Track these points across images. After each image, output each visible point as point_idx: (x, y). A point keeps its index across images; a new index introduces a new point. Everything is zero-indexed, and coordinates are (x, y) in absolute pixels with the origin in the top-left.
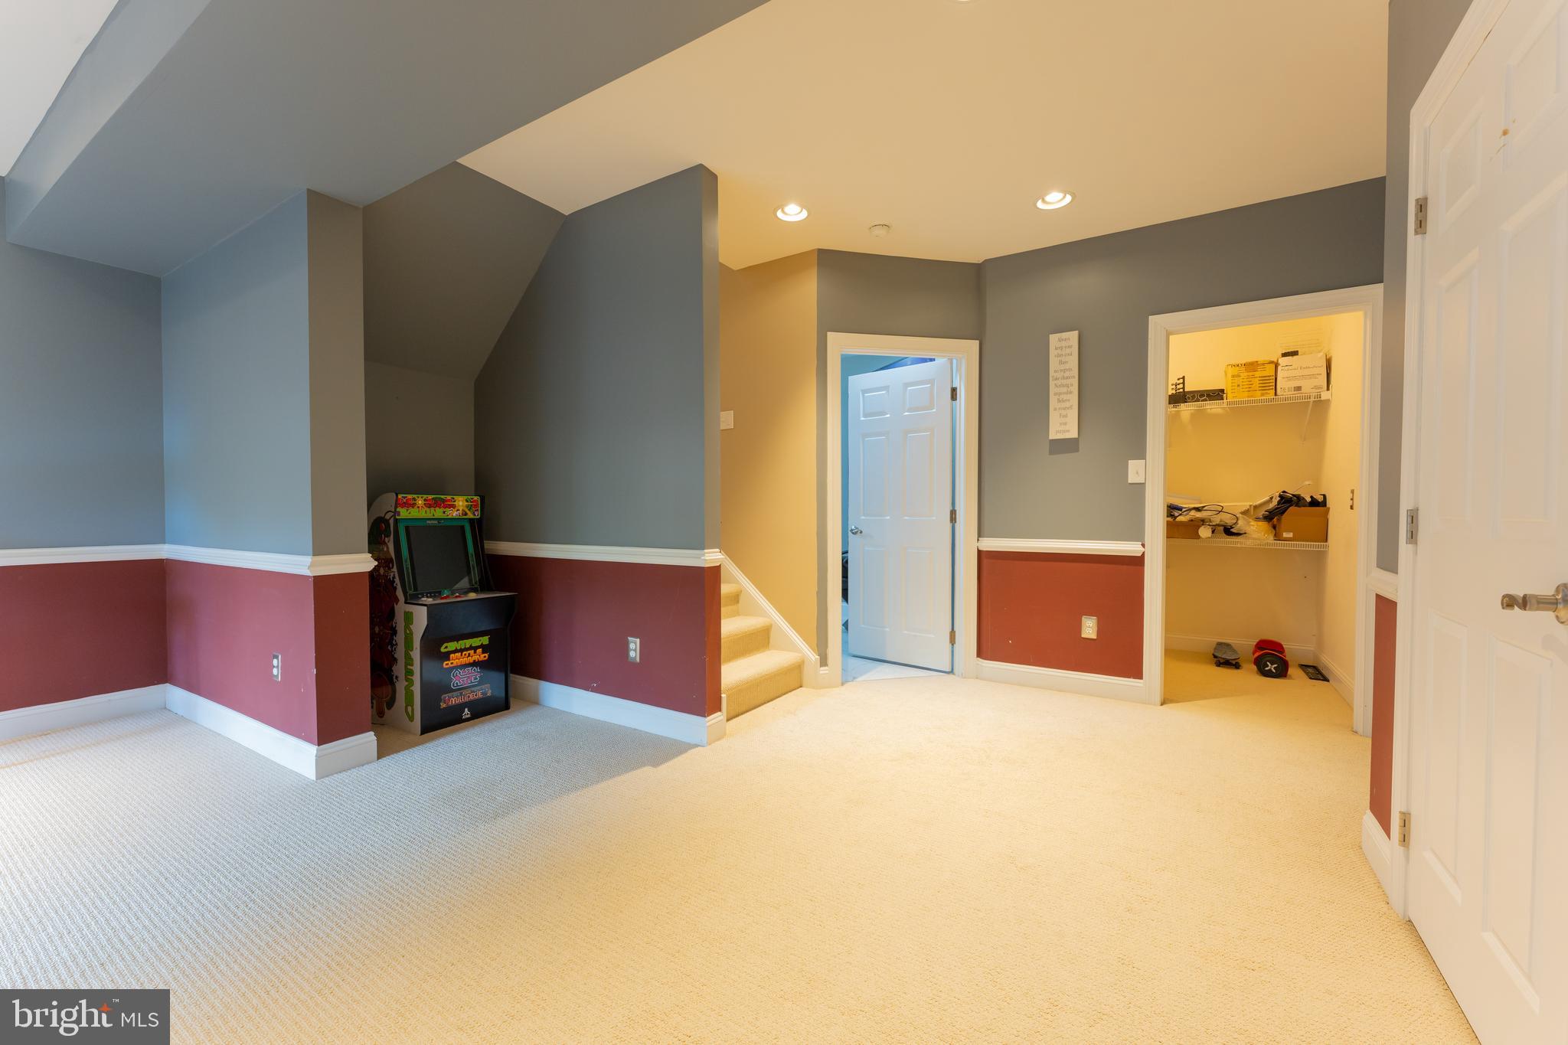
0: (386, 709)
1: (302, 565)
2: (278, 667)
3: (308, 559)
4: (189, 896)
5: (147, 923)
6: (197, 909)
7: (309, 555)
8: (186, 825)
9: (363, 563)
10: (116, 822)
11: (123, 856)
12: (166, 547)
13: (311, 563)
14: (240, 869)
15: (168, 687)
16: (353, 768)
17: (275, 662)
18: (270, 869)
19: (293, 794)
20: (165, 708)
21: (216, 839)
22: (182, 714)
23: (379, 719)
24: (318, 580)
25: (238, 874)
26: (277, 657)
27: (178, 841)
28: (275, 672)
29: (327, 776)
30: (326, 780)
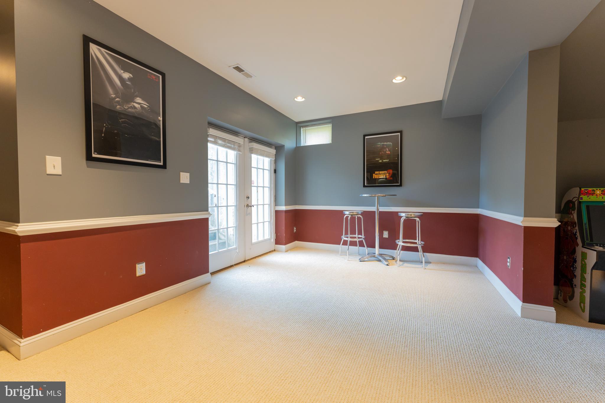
0: (568, 300)
1: (519, 220)
2: (509, 262)
3: (522, 218)
4: (460, 335)
5: (446, 336)
6: (460, 341)
7: (522, 217)
8: (468, 310)
9: (553, 223)
10: (450, 298)
11: (448, 310)
12: (479, 210)
13: (523, 220)
14: (478, 336)
15: (478, 259)
16: (541, 321)
17: (508, 260)
18: (489, 344)
19: (508, 318)
20: (477, 266)
21: (475, 320)
22: (481, 270)
23: (565, 303)
24: (526, 228)
25: (477, 338)
26: (509, 258)
27: (464, 314)
28: (508, 264)
29: (527, 318)
30: (526, 320)
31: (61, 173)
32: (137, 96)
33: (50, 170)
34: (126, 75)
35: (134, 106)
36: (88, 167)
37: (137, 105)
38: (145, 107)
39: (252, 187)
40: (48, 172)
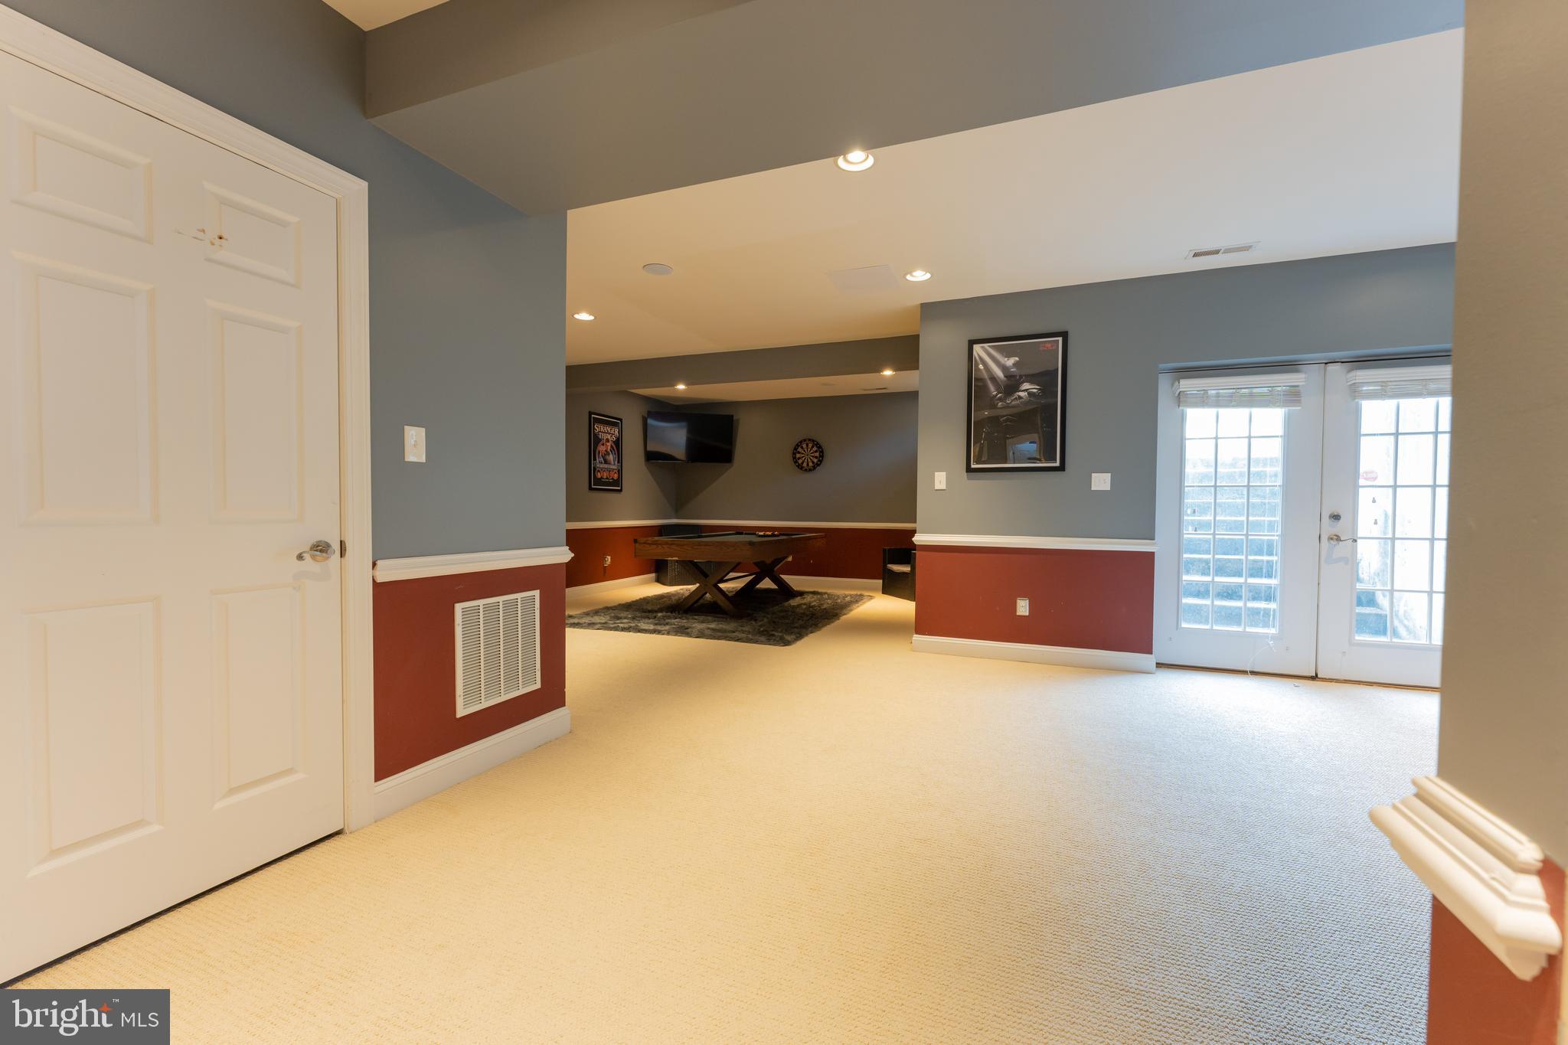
31: (945, 488)
32: (1023, 383)
33: (938, 486)
34: (1010, 362)
35: (1019, 396)
36: (969, 479)
37: (1022, 394)
38: (1034, 393)
39: (1360, 489)
40: (936, 488)
